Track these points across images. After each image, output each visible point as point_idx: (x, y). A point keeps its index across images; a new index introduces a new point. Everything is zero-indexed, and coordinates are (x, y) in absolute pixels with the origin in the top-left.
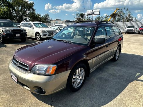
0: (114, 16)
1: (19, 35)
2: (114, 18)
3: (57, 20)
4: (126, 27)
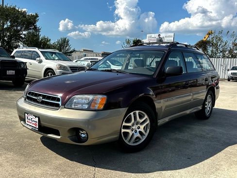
0: (203, 44)
1: (12, 71)
2: (205, 49)
3: (84, 50)
4: (229, 68)
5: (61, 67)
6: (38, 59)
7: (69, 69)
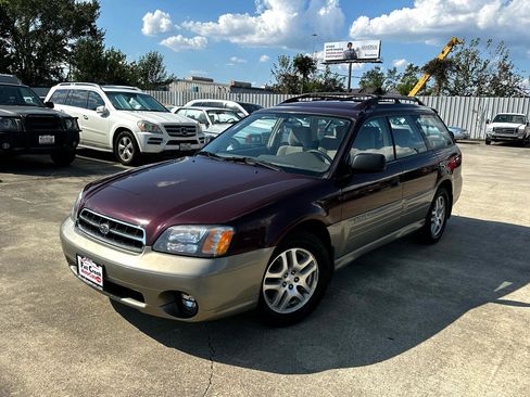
0: (438, 68)
1: (48, 137)
2: (442, 78)
3: (194, 78)
4: (489, 117)
5: (147, 126)
6: (101, 108)
7: (164, 130)
